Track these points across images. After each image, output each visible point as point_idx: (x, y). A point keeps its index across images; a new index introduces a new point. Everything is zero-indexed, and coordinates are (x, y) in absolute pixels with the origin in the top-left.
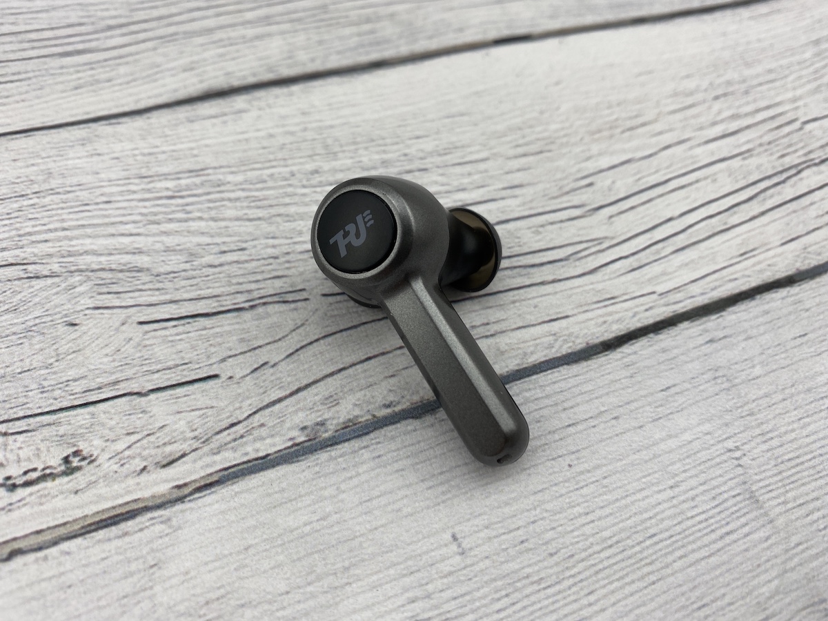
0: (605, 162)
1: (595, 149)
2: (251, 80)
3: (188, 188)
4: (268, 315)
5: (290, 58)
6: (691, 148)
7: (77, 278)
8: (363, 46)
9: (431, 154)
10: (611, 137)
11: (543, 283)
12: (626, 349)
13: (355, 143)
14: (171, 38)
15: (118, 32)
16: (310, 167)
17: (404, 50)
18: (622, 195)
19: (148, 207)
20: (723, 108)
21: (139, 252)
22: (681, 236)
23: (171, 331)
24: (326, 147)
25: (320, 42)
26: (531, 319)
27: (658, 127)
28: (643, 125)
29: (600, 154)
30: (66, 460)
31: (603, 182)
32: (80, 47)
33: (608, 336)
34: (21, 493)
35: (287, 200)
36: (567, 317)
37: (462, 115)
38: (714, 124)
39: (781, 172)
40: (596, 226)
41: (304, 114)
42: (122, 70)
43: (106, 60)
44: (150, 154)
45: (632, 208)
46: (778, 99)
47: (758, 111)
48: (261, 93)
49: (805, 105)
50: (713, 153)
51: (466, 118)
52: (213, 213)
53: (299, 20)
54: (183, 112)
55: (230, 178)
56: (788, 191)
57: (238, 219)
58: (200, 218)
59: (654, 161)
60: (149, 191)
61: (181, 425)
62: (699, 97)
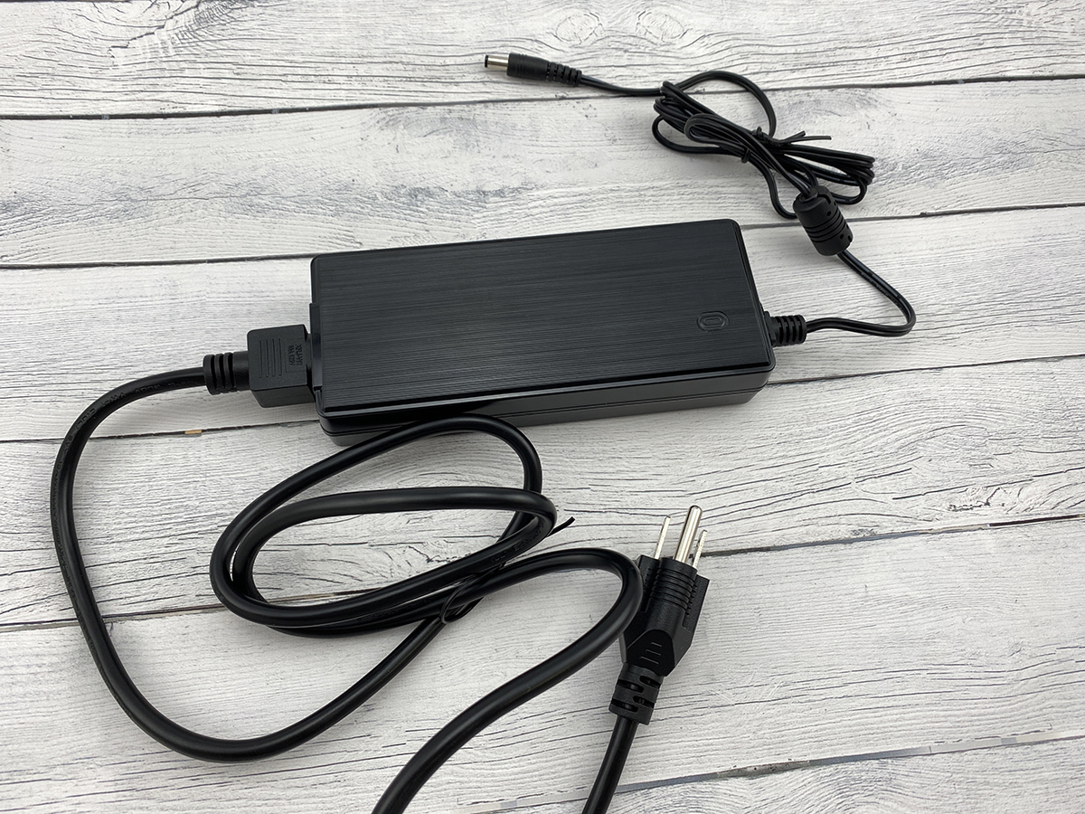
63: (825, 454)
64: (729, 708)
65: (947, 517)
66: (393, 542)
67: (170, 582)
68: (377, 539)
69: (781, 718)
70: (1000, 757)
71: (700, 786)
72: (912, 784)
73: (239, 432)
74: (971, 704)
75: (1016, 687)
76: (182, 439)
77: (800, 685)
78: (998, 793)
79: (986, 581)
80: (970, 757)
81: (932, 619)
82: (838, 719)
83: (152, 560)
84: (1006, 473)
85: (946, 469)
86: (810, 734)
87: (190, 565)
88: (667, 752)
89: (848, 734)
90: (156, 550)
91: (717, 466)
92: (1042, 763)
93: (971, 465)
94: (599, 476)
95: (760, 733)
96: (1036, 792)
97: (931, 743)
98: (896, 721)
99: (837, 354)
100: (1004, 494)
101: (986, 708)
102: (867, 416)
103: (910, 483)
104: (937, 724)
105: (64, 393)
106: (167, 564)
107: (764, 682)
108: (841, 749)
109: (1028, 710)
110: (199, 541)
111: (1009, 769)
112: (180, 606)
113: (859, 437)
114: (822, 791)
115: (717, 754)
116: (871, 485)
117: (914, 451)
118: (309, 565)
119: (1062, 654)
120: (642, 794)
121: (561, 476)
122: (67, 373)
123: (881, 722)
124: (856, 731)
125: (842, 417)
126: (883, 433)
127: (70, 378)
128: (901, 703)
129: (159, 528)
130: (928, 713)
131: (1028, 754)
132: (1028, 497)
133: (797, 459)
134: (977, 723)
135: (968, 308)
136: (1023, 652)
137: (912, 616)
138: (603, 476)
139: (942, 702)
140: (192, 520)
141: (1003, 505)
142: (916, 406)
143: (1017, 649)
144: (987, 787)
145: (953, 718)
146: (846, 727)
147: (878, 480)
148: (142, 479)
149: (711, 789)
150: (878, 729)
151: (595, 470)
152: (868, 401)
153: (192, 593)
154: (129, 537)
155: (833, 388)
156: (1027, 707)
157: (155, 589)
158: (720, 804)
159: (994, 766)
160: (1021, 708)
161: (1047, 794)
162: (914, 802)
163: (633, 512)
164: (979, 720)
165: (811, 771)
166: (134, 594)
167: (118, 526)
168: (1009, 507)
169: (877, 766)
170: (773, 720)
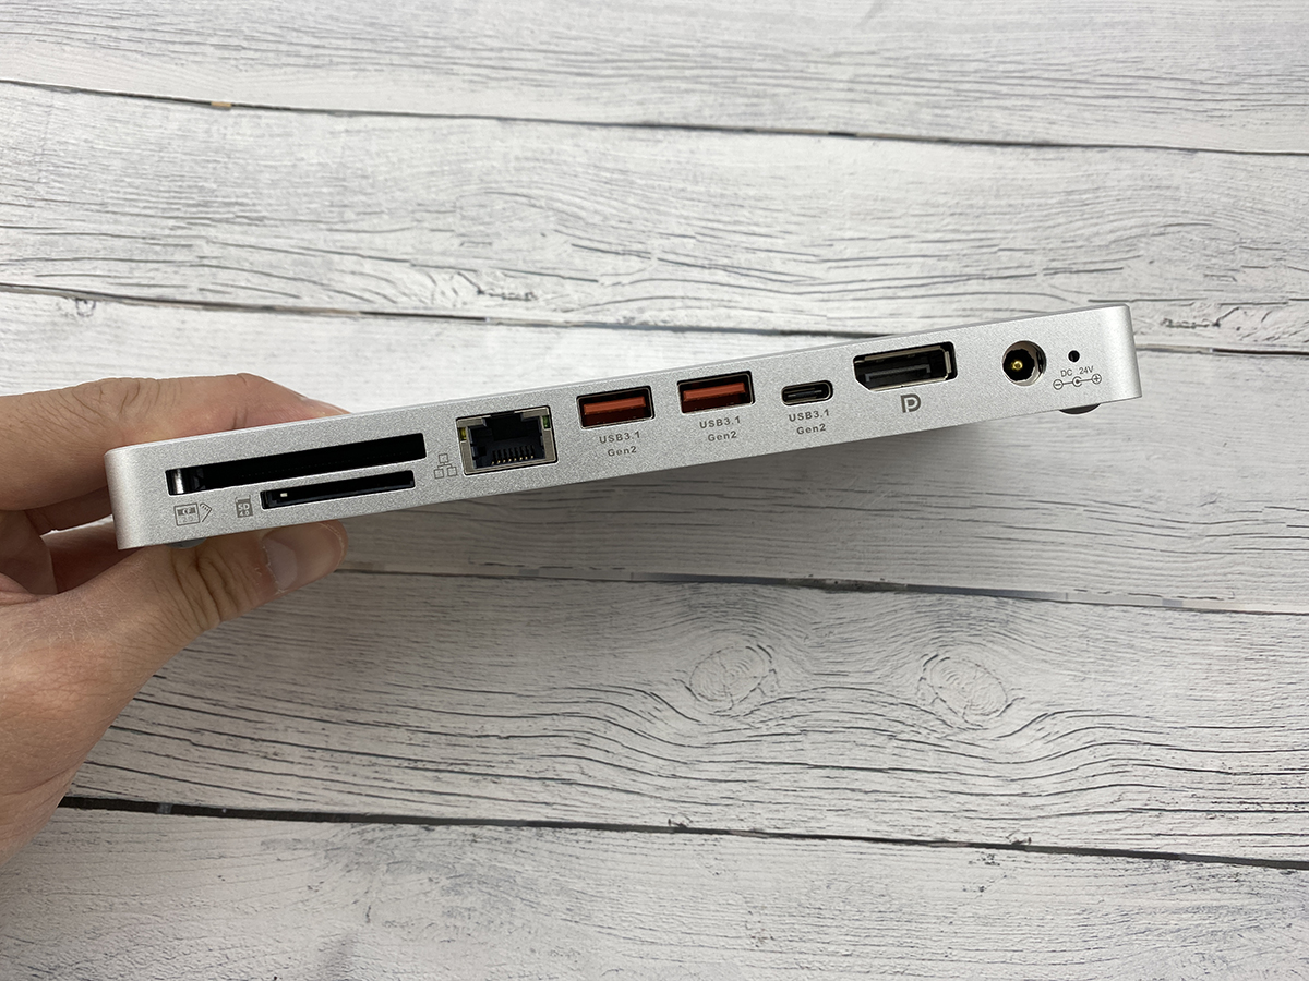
0: (849, 234)
1: (848, 224)
2: (672, 122)
3: (616, 180)
4: (629, 261)
5: (700, 111)
6: (910, 242)
7: (550, 213)
8: (745, 114)
9: (750, 198)
10: (864, 220)
11: (771, 291)
12: (792, 338)
13: (711, 179)
14: (636, 78)
15: (610, 65)
16: (681, 186)
17: (769, 124)
18: (845, 257)
19: (593, 185)
20: (951, 223)
21: (582, 208)
22: (863, 293)
23: (585, 253)
24: (695, 176)
25: (721, 105)
26: (754, 306)
27: (897, 222)
28: (889, 218)
29: (850, 229)
30: (526, 295)
31: (839, 246)
32: (588, 71)
33: (787, 328)
34: (507, 302)
35: (661, 202)
36: (772, 312)
37: (782, 178)
38: (937, 231)
39: (956, 276)
40: (818, 271)
41: (692, 152)
42: (606, 93)
43: (599, 84)
44: (604, 154)
45: (846, 267)
46: (997, 228)
47: (974, 232)
48: (673, 132)
49: (1014, 237)
50: (921, 250)
51: (782, 181)
52: (623, 198)
53: (715, 84)
54: (628, 132)
55: (639, 181)
56: (950, 289)
57: (634, 206)
58: (616, 200)
59: (879, 244)
60: (596, 175)
61: (575, 297)
62: (941, 210)
63: (1012, 235)
64: (818, 510)
65: (1156, 333)
66: (440, 264)
67: (170, 269)
68: (421, 258)
69: (881, 531)
70: (1157, 620)
71: (763, 590)
72: (1034, 632)
73: (276, 114)
74: (1133, 553)
75: (1197, 543)
76: (206, 111)
77: (915, 499)
78: (1143, 660)
79: (1190, 416)
80: (1117, 613)
81: (1106, 450)
82: (956, 544)
83: (152, 241)
84: (1253, 290)
85: (1169, 276)
86: (915, 556)
87: (196, 254)
88: (729, 546)
89: (966, 563)
90: (158, 231)
91: (866, 231)
92: (1211, 635)
93: (1206, 275)
94: (710, 225)
95: (850, 544)
96: (1194, 667)
97: (1070, 590)
98: (1030, 557)
99: (1054, 117)
100: (1243, 316)
101: (1152, 561)
102: (1077, 197)
103: (1116, 286)
104: (1081, 570)
105: (72, 36)
106: (169, 249)
107: (869, 489)
108: (951, 578)
109: (1206, 572)
110: (210, 229)
111: (1165, 635)
112: (178, 297)
113: (1061, 221)
114: (916, 621)
115: (792, 559)
116: (1063, 280)
117: (1133, 247)
118: (336, 276)
119: (1273, 515)
120: (690, 588)
121: (662, 218)
122: (79, 13)
123: (1011, 556)
124: (978, 561)
125: (1044, 194)
126: (1095, 221)
127: (81, 20)
128: (1041, 538)
129: (165, 206)
130: (1073, 555)
131: (1194, 622)
132: (1276, 323)
133: (973, 236)
134: (1135, 576)
135: (1252, 80)
136: (1218, 504)
137: (1081, 442)
138: (715, 225)
139: (1096, 546)
140: (206, 204)
141: (1238, 329)
142: (1149, 193)
143: (1212, 500)
144: (1129, 650)
145: (1105, 566)
146: (963, 554)
147: (1075, 275)
148: (152, 147)
149: (775, 596)
150: (1004, 563)
151: (707, 216)
152: (1084, 179)
153: (194, 285)
154: (127, 210)
155: (1041, 157)
156: (1207, 568)
157: (151, 274)
158: (785, 613)
159: (1146, 628)
160: (1200, 568)
161: (1208, 671)
162: (1032, 652)
163: (744, 272)
164: (1139, 573)
165: (906, 596)
166: (127, 275)
167: (115, 195)
168: (1247, 333)
169: (993, 604)
170: (870, 532)
